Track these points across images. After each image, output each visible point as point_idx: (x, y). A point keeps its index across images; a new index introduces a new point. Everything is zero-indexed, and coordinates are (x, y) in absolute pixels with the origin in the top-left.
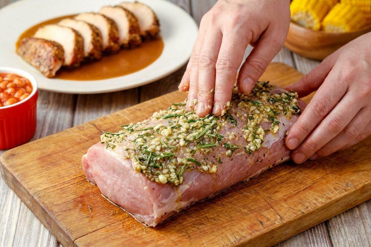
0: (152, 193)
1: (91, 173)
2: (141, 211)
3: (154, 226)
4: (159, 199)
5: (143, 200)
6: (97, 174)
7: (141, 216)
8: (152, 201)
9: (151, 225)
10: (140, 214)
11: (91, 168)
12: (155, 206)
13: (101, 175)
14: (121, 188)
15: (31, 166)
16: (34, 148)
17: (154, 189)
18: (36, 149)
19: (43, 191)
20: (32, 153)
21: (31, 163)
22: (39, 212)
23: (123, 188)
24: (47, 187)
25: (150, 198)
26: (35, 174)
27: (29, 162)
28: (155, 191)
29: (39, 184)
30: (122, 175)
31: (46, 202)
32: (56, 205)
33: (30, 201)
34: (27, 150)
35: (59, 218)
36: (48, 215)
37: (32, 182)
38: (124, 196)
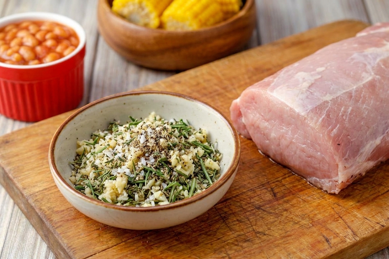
0: (337, 150)
1: (244, 124)
2: (319, 173)
3: (337, 192)
4: (345, 158)
5: (323, 158)
6: (253, 125)
7: (318, 180)
8: (337, 160)
9: (332, 192)
10: (316, 177)
11: (246, 116)
12: (341, 166)
13: (260, 126)
14: (291, 142)
15: (29, 158)
16: (34, 133)
17: (339, 145)
18: (37, 135)
19: (41, 192)
20: (30, 140)
21: (29, 154)
22: (35, 220)
23: (294, 143)
24: (46, 187)
25: (335, 157)
26: (33, 169)
27: (26, 153)
28: (341, 147)
29: (37, 182)
30: (293, 126)
31: (43, 208)
32: (57, 212)
33: (25, 204)
34: (25, 136)
35: (58, 231)
36: (46, 226)
37: (29, 180)
38: (295, 153)
